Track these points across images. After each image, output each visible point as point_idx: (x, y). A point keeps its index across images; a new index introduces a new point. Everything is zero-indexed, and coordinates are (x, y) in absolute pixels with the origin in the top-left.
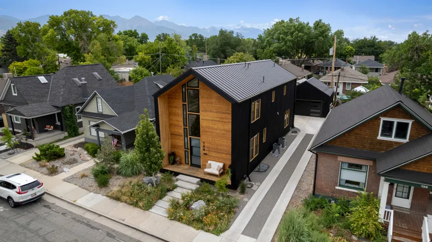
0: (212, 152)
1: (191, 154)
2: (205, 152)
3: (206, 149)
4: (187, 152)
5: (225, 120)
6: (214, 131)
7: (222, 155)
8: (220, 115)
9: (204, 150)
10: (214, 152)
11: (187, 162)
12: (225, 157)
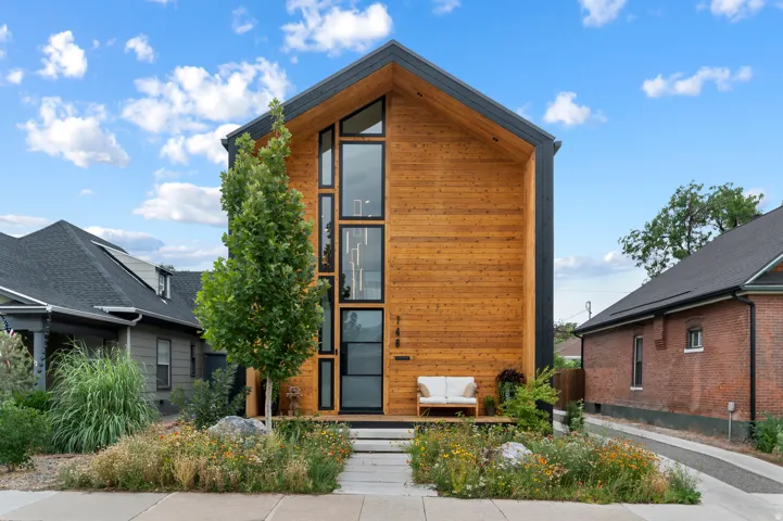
0: (429, 346)
1: (343, 372)
2: (399, 352)
3: (403, 340)
4: (326, 366)
5: (475, 234)
6: (438, 273)
7: (466, 351)
8: (458, 219)
9: (398, 344)
10: (435, 345)
11: (326, 403)
12: (475, 357)
